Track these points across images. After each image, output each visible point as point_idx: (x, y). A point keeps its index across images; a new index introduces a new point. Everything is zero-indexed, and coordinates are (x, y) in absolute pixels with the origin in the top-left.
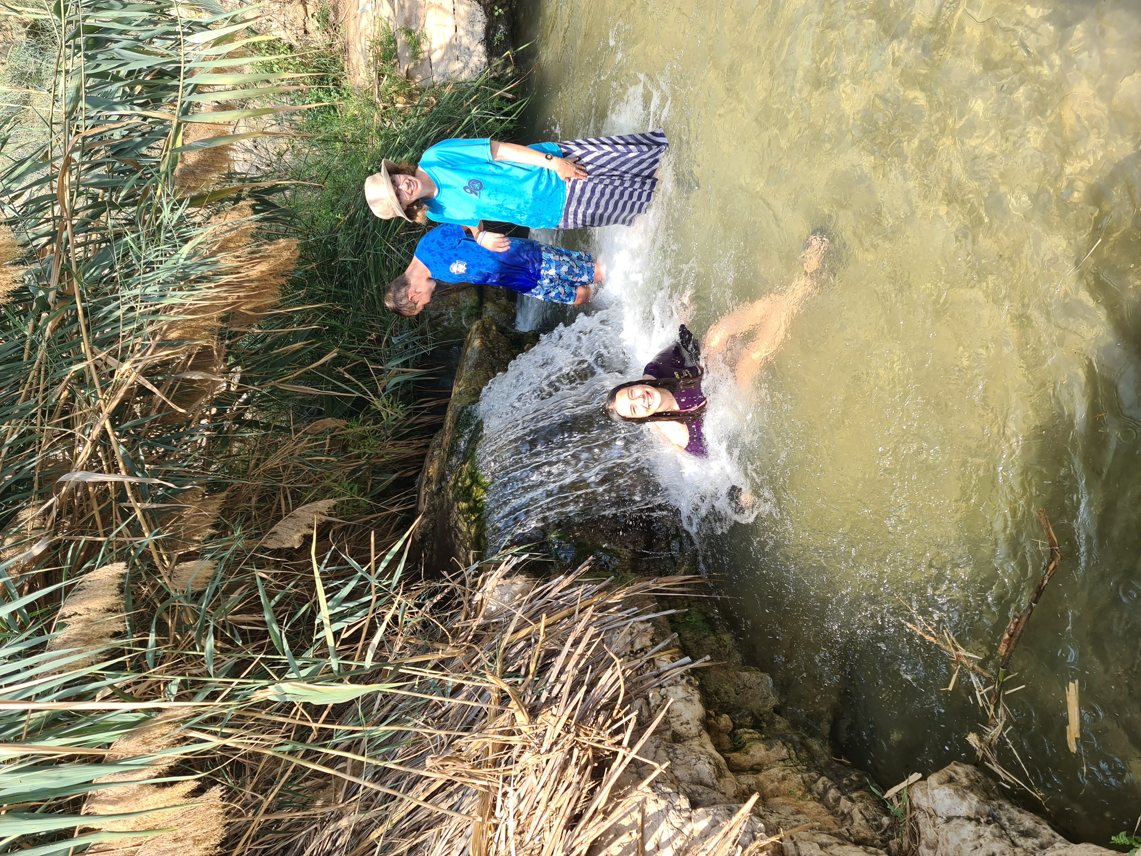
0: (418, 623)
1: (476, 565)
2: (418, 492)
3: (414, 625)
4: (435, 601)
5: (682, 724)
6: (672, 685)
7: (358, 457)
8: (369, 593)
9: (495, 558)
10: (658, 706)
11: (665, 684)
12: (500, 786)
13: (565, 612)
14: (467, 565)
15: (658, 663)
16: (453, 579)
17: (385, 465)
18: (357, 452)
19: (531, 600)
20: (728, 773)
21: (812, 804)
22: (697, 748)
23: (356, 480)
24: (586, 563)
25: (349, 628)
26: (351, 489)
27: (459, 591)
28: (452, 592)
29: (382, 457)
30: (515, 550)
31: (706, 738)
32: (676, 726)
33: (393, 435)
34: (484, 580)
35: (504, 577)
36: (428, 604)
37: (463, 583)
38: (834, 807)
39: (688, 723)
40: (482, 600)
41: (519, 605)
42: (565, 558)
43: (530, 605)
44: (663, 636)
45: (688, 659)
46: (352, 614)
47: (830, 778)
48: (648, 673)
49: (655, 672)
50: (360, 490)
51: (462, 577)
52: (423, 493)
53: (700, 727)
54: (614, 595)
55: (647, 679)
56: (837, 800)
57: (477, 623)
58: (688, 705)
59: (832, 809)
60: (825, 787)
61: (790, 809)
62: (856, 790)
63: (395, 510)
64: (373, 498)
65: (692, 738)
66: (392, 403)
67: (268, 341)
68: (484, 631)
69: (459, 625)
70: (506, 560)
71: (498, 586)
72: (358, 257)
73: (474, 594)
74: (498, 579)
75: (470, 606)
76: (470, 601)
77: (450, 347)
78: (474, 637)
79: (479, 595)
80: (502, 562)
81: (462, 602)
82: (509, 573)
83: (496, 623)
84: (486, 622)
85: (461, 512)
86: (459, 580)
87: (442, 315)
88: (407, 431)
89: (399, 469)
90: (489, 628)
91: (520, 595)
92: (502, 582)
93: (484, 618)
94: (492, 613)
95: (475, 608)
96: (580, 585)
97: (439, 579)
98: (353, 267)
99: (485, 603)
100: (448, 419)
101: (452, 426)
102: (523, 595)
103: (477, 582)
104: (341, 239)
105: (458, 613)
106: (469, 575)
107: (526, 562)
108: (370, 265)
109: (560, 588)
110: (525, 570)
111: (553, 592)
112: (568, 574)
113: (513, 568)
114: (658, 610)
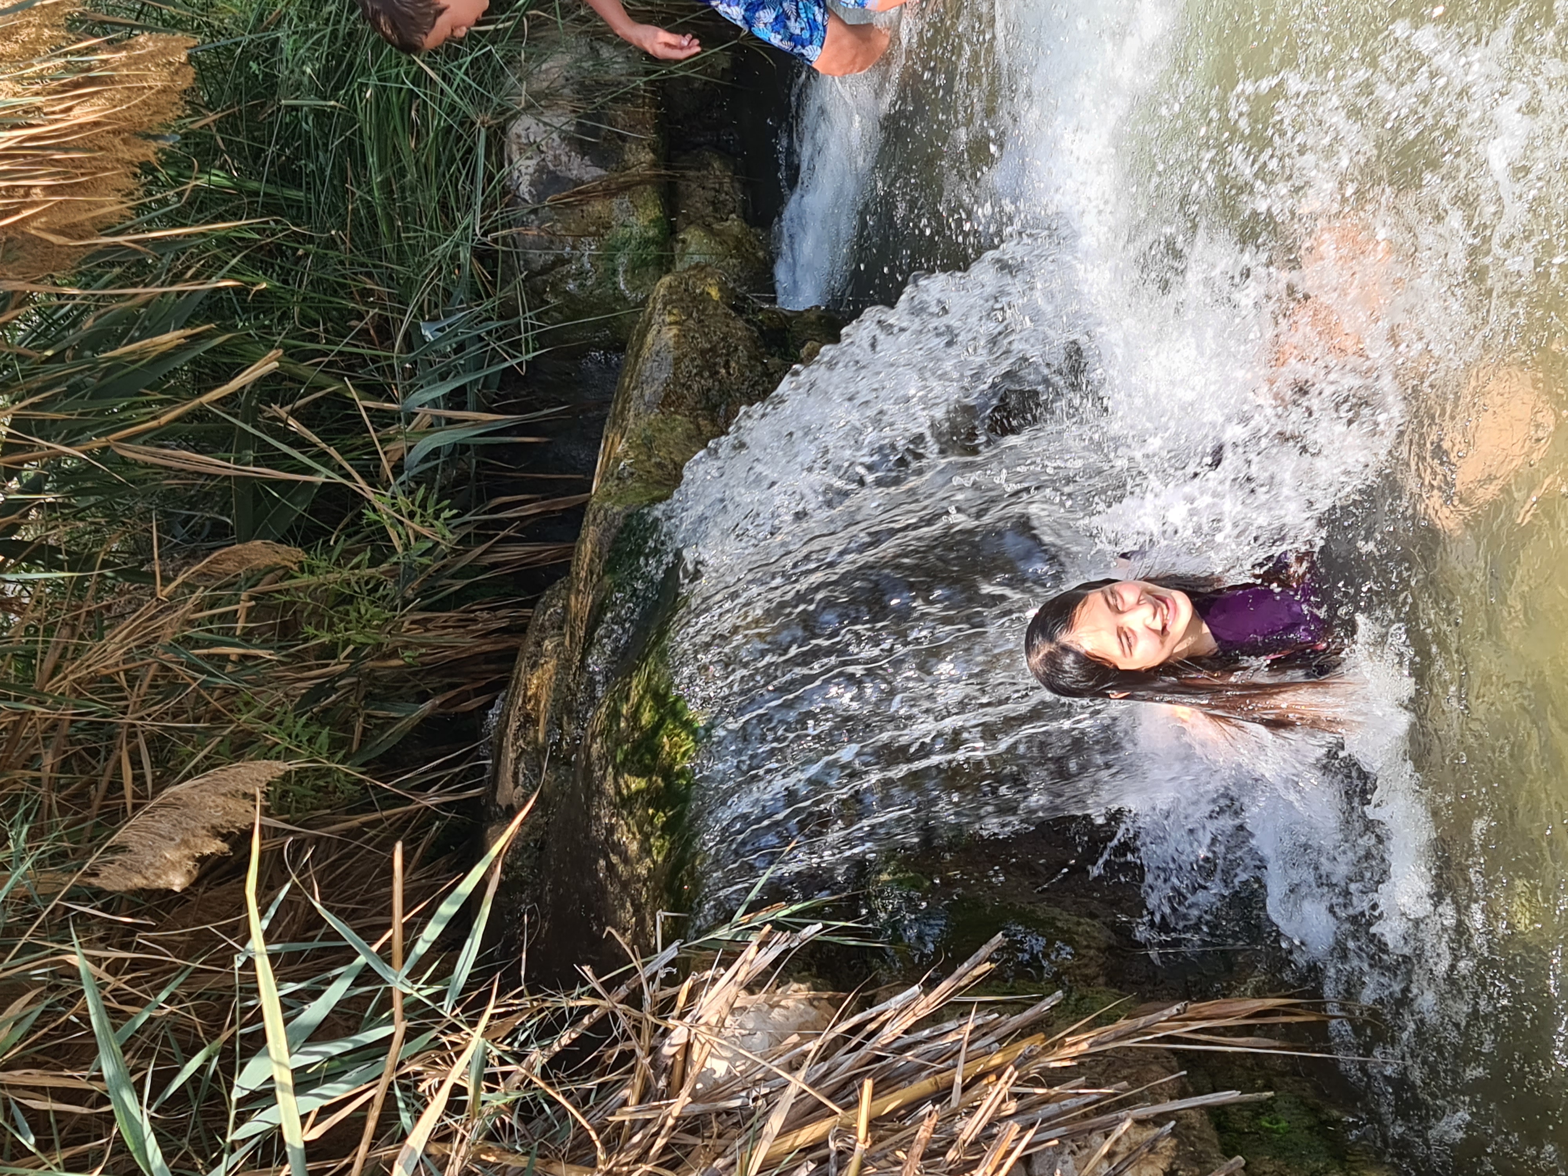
0: (511, 1107)
1: (672, 952)
3: (498, 1111)
4: (556, 1048)
7: (329, 652)
8: (374, 1021)
9: (723, 933)
13: (923, 1085)
14: (648, 952)
16: (609, 986)
17: (401, 677)
18: (329, 639)
19: (825, 1054)
23: (323, 718)
24: (985, 951)
25: (325, 1112)
26: (311, 741)
27: (623, 1022)
28: (604, 1025)
29: (393, 654)
30: (783, 912)
33: (422, 593)
34: (692, 995)
35: (751, 987)
36: (537, 1057)
37: (635, 999)
40: (688, 1048)
41: (793, 1067)
42: (921, 938)
43: (824, 1067)
44: (1201, 1164)
46: (332, 1077)
50: (336, 745)
51: (631, 983)
52: (511, 754)
54: (1064, 1042)
57: (676, 1110)
63: (430, 800)
64: (369, 767)
66: (423, 506)
67: (88, 323)
68: (693, 1131)
69: (624, 1116)
70: (755, 939)
71: (733, 1011)
72: (333, 96)
73: (666, 1033)
74: (733, 989)
75: (653, 1064)
76: (654, 1050)
77: (582, 352)
78: (666, 1149)
79: (679, 1036)
80: (747, 944)
81: (633, 1052)
82: (766, 974)
83: (729, 1112)
84: (699, 1108)
85: (626, 802)
86: (623, 991)
87: (561, 261)
88: (458, 585)
89: (437, 691)
90: (707, 1125)
91: (795, 1038)
92: (744, 998)
93: (695, 1097)
94: (717, 1084)
95: (668, 1070)
96: (965, 1014)
97: (569, 987)
98: (318, 124)
99: (696, 1054)
100: (587, 549)
101: (598, 568)
102: (805, 1039)
103: (674, 998)
104: (287, 46)
105: (619, 1084)
106: (652, 978)
107: (814, 945)
108: (366, 121)
109: (909, 1021)
110: (808, 969)
111: (890, 1033)
112: (931, 984)
113: (776, 962)
114: (1183, 1094)
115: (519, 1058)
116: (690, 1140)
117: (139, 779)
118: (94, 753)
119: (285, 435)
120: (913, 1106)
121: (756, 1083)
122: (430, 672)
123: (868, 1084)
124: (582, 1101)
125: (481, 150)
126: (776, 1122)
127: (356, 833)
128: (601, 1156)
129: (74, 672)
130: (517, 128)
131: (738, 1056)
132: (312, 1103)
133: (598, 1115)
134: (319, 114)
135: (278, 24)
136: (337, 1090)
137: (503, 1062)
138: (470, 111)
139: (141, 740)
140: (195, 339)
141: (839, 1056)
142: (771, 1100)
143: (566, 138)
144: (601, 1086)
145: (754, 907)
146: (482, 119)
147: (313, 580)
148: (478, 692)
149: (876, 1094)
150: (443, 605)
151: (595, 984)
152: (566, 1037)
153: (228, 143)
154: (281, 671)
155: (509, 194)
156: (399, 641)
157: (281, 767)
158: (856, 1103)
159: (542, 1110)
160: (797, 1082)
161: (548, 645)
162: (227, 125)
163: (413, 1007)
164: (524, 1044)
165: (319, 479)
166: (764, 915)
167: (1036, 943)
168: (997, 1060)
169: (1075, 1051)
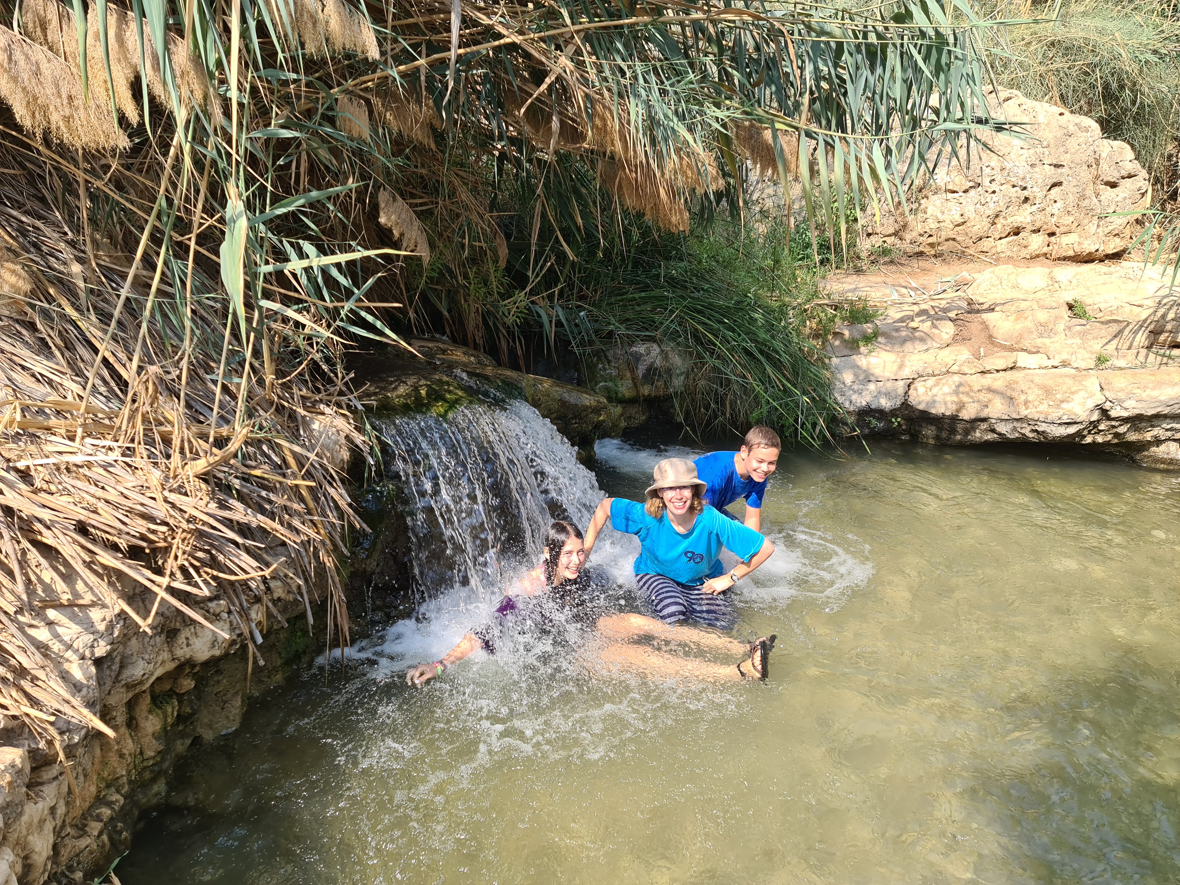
0: (298, 347)
1: (360, 407)
3: (296, 342)
4: (321, 364)
5: (187, 639)
6: (231, 625)
7: (466, 277)
8: (332, 296)
9: (368, 427)
10: (208, 611)
11: (232, 617)
12: (120, 443)
13: (311, 504)
14: (360, 398)
15: (256, 607)
16: (346, 384)
17: (457, 304)
18: (471, 275)
19: (323, 467)
20: (130, 695)
21: (93, 789)
22: (160, 658)
23: (441, 274)
24: (364, 525)
27: (332, 389)
28: (331, 382)
29: (465, 301)
30: (377, 449)
31: (171, 666)
32: (185, 633)
34: (344, 415)
35: (347, 437)
36: (319, 357)
37: (341, 393)
38: (92, 816)
39: (188, 645)
40: (323, 414)
41: (317, 455)
42: (368, 501)
43: (318, 467)
44: (283, 611)
45: (260, 640)
47: (122, 808)
48: (243, 598)
49: (245, 604)
50: (431, 279)
51: (347, 392)
53: (183, 659)
54: (329, 556)
55: (238, 597)
56: (98, 818)
57: (298, 410)
58: (209, 644)
59: (87, 815)
60: (112, 803)
61: (89, 767)
62: (110, 838)
64: (423, 291)
65: (171, 651)
66: (521, 312)
67: (584, 191)
68: (290, 416)
69: (295, 390)
70: (366, 439)
71: (338, 431)
72: (665, 281)
73: (328, 406)
74: (348, 432)
75: (316, 401)
76: (321, 401)
78: (283, 406)
79: (327, 410)
80: (364, 435)
81: (320, 392)
82: (352, 443)
83: (298, 430)
84: (299, 418)
85: (416, 389)
86: (344, 389)
88: (491, 325)
89: (451, 316)
90: (293, 422)
91: (328, 455)
92: (343, 435)
93: (304, 417)
94: (308, 425)
95: (314, 406)
96: (339, 519)
97: (345, 368)
98: (655, 275)
99: (320, 417)
100: (508, 373)
101: (501, 377)
102: (328, 459)
103: (342, 408)
104: (681, 264)
105: (308, 388)
106: (350, 400)
107: (364, 461)
108: (657, 292)
109: (337, 497)
110: (355, 459)
111: (332, 491)
112: (350, 505)
113: (357, 446)
114: (310, 603)
116: (287, 415)
117: (416, 205)
118: (425, 187)
119: (545, 262)
120: (302, 500)
121: (310, 440)
122: (459, 314)
123: (312, 484)
124: (301, 375)
125: (647, 333)
126: (295, 448)
127: (398, 287)
128: (280, 382)
129: (457, 182)
130: (655, 346)
131: (321, 433)
133: (296, 380)
134: (658, 276)
135: (688, 261)
138: (661, 330)
139: (431, 206)
140: (578, 229)
141: (323, 472)
142: (303, 446)
143: (652, 364)
144: (306, 381)
145: (378, 438)
146: (658, 334)
147: (492, 271)
148: (452, 332)
149: (308, 487)
150: (484, 318)
151: (347, 379)
152: (325, 367)
153: (648, 243)
155: (632, 343)
157: (427, 262)
158: (304, 479)
160: (312, 456)
161: (472, 359)
162: (654, 243)
163: (338, 310)
165: (530, 274)
166: (375, 441)
167: (366, 545)
168: (322, 532)
169: (326, 561)
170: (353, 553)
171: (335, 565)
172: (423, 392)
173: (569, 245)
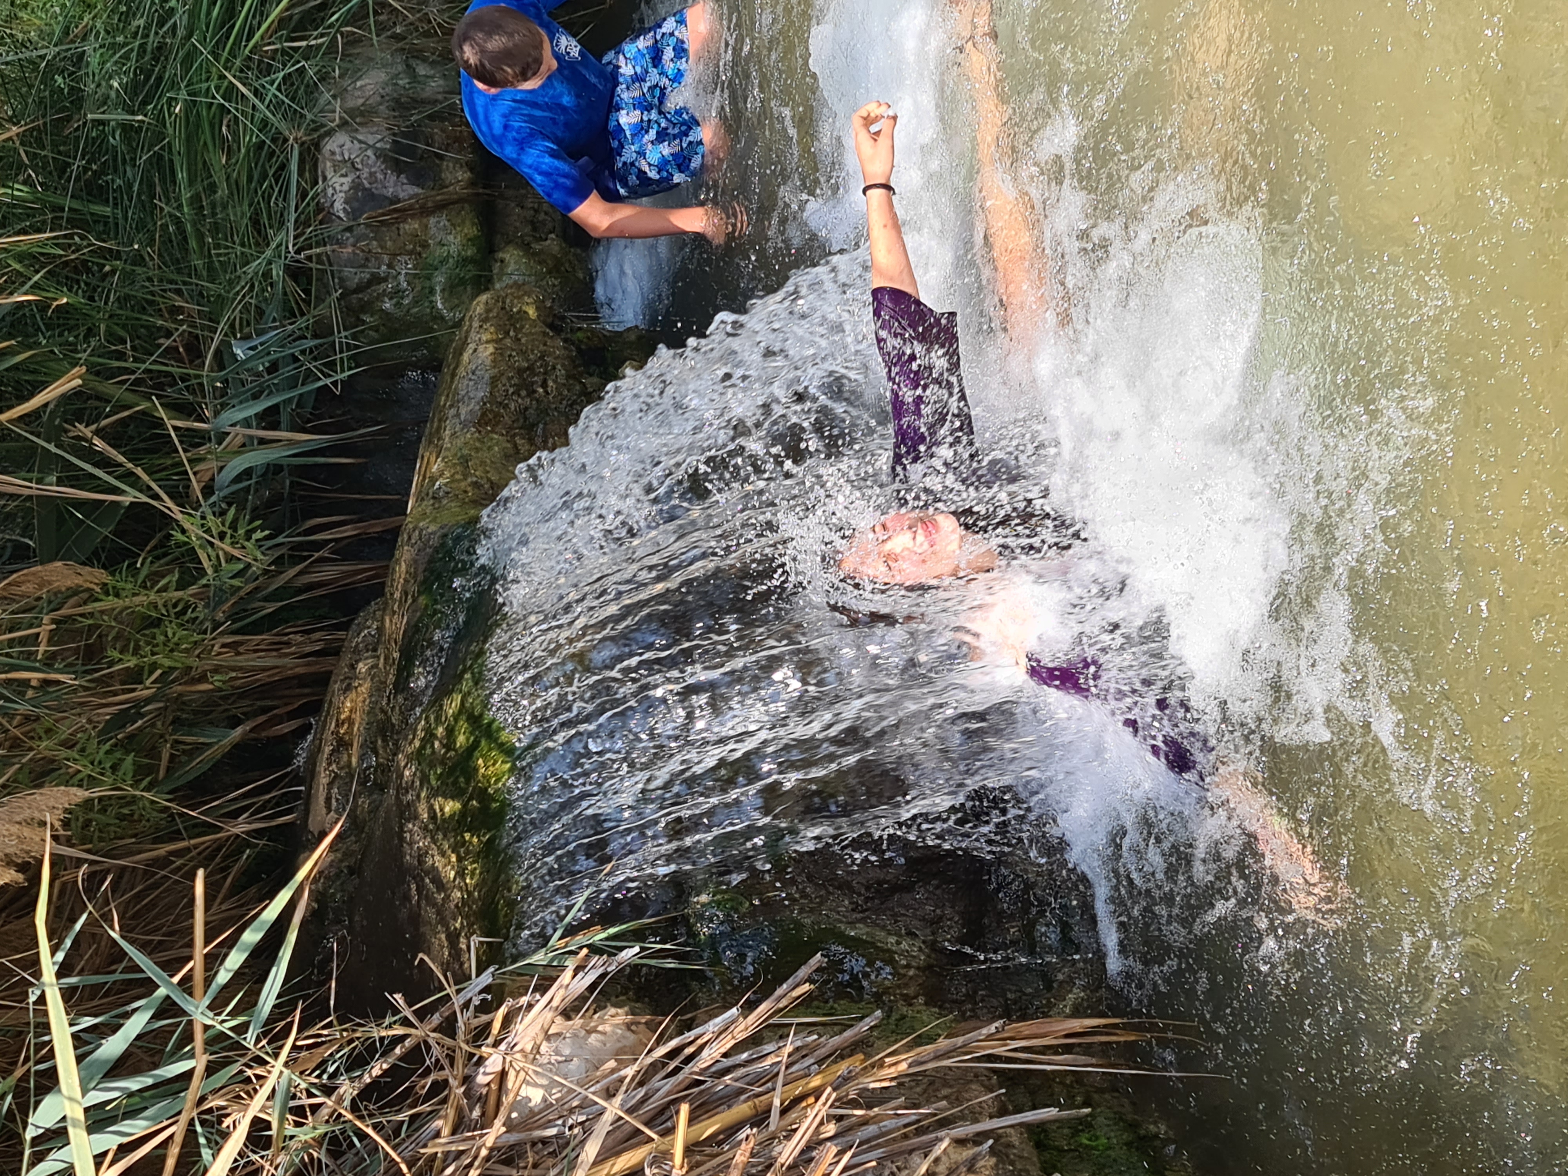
0: (319, 1142)
1: (486, 979)
2: (308, 776)
3: (306, 1146)
4: (367, 1079)
7: (135, 677)
8: (176, 1055)
9: (539, 958)
13: (742, 1109)
14: (461, 978)
16: (422, 1014)
17: (211, 702)
18: (132, 662)
19: (643, 1079)
23: (128, 744)
24: (803, 972)
25: (124, 1150)
26: (114, 768)
27: (436, 1051)
28: (416, 1054)
29: (203, 678)
30: (599, 936)
33: (233, 616)
34: (507, 1021)
35: (567, 1013)
36: (347, 1089)
37: (448, 1028)
40: (503, 1075)
41: (609, 1094)
42: (740, 961)
43: (641, 1092)
46: (131, 1114)
50: (141, 772)
51: (445, 1011)
52: (323, 779)
54: (881, 1064)
57: (490, 1141)
63: (240, 827)
64: (176, 794)
66: (234, 526)
68: (508, 1162)
69: (436, 1148)
70: (571, 963)
71: (548, 1037)
72: (141, 110)
73: (481, 1061)
74: (549, 1015)
75: (467, 1094)
76: (467, 1080)
77: (397, 372)
79: (494, 1062)
80: (562, 968)
81: (446, 1081)
82: (582, 999)
83: (545, 1141)
84: (514, 1138)
85: (440, 826)
86: (436, 1019)
87: (376, 279)
88: (271, 608)
89: (248, 716)
90: (522, 1155)
91: (612, 1064)
92: (559, 1025)
93: (510, 1125)
94: (532, 1113)
95: (483, 1100)
96: (783, 1037)
97: (379, 1017)
98: (126, 139)
99: (511, 1082)
100: (401, 569)
101: (413, 588)
102: (622, 1064)
103: (489, 1024)
104: (94, 60)
105: (433, 1114)
106: (466, 1005)
107: (630, 969)
108: (175, 136)
109: (727, 1044)
110: (625, 991)
111: (708, 1057)
112: (750, 1007)
113: (592, 987)
114: (1003, 1112)
115: (328, 1091)
116: (505, 1170)
119: (90, 455)
120: (731, 1131)
121: (572, 1111)
122: (242, 696)
123: (685, 1109)
124: (393, 1134)
125: (294, 167)
126: (591, 1149)
127: (163, 862)
130: (331, 145)
131: (554, 1083)
132: (109, 1141)
133: (409, 1148)
134: (126, 128)
135: (84, 38)
136: (137, 1127)
137: (310, 1095)
138: (283, 127)
141: (655, 1082)
142: (587, 1128)
143: (381, 156)
144: (413, 1118)
145: (571, 931)
146: (295, 135)
147: (119, 603)
148: (292, 715)
149: (692, 1120)
150: (254, 628)
151: (408, 1013)
152: (377, 1068)
153: (32, 157)
154: (82, 697)
155: (323, 212)
156: (207, 664)
157: (80, 794)
158: (673, 1129)
159: (352, 1145)
160: (613, 1109)
161: (362, 667)
162: (31, 138)
163: (215, 1040)
164: (333, 1076)
165: (126, 500)
166: (580, 939)
167: (856, 963)
168: (816, 1082)
169: (892, 1072)
170: (878, 1000)
171: (909, 1047)
172: (451, 807)
173: (44, 385)
